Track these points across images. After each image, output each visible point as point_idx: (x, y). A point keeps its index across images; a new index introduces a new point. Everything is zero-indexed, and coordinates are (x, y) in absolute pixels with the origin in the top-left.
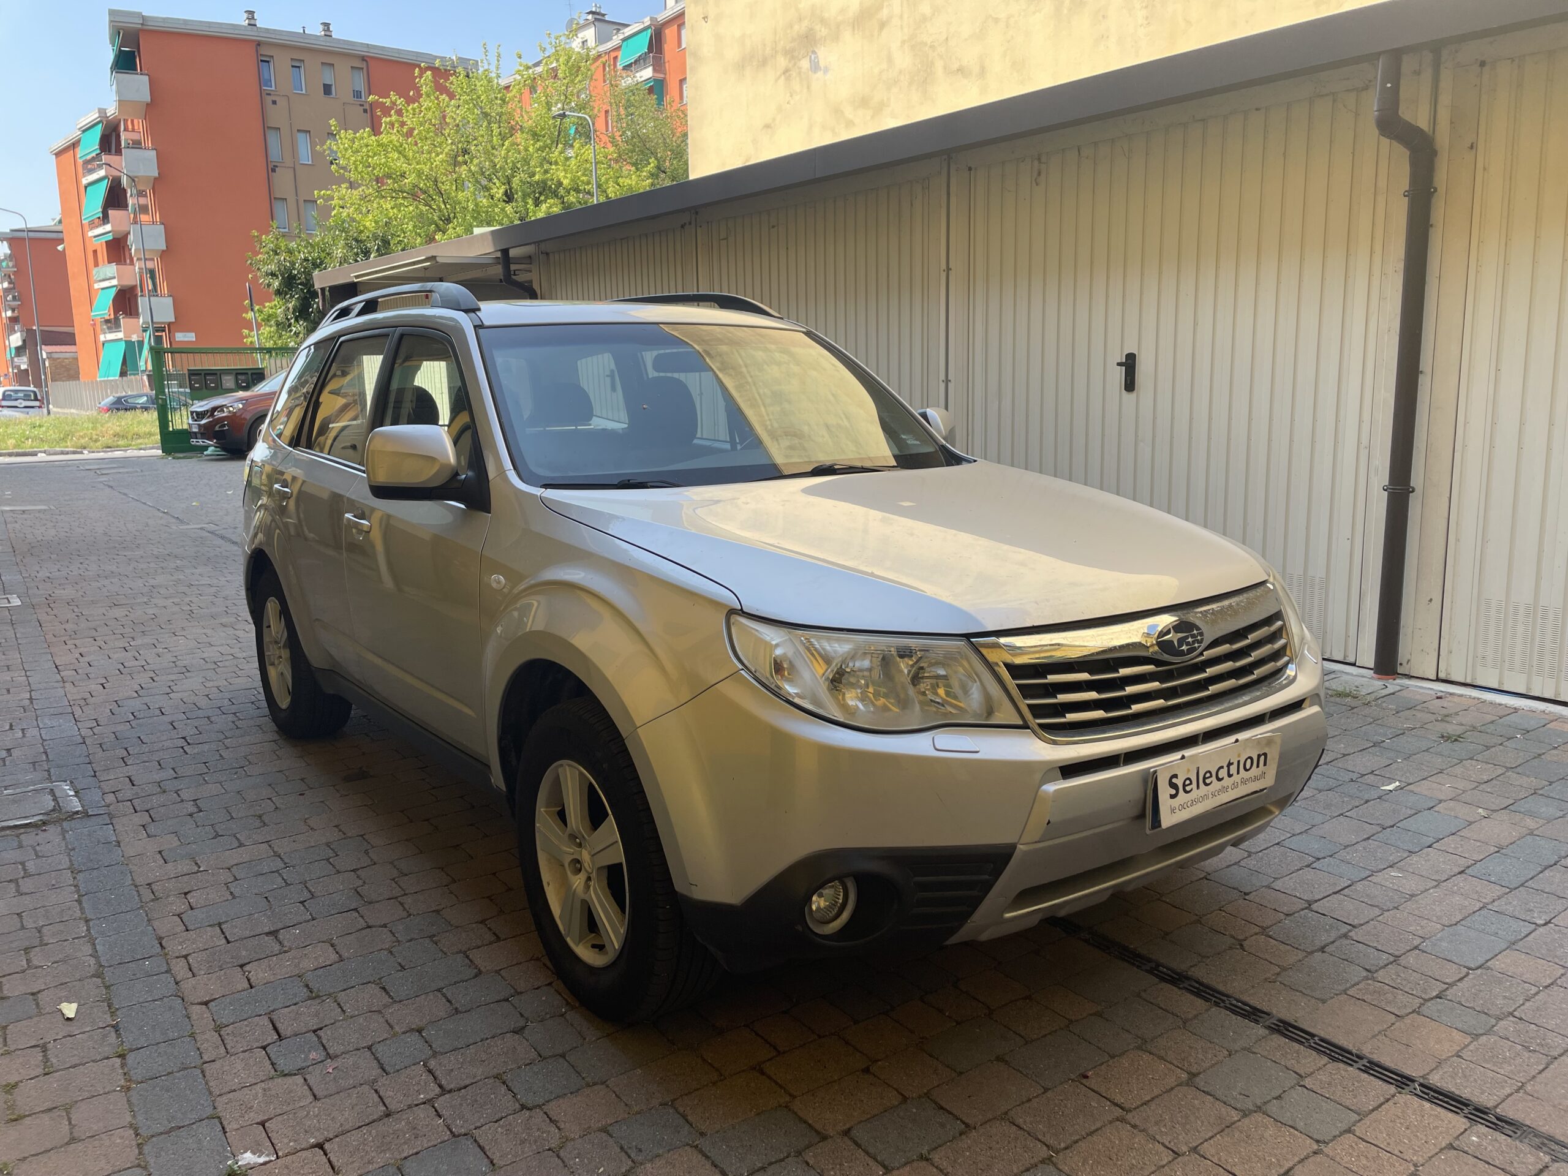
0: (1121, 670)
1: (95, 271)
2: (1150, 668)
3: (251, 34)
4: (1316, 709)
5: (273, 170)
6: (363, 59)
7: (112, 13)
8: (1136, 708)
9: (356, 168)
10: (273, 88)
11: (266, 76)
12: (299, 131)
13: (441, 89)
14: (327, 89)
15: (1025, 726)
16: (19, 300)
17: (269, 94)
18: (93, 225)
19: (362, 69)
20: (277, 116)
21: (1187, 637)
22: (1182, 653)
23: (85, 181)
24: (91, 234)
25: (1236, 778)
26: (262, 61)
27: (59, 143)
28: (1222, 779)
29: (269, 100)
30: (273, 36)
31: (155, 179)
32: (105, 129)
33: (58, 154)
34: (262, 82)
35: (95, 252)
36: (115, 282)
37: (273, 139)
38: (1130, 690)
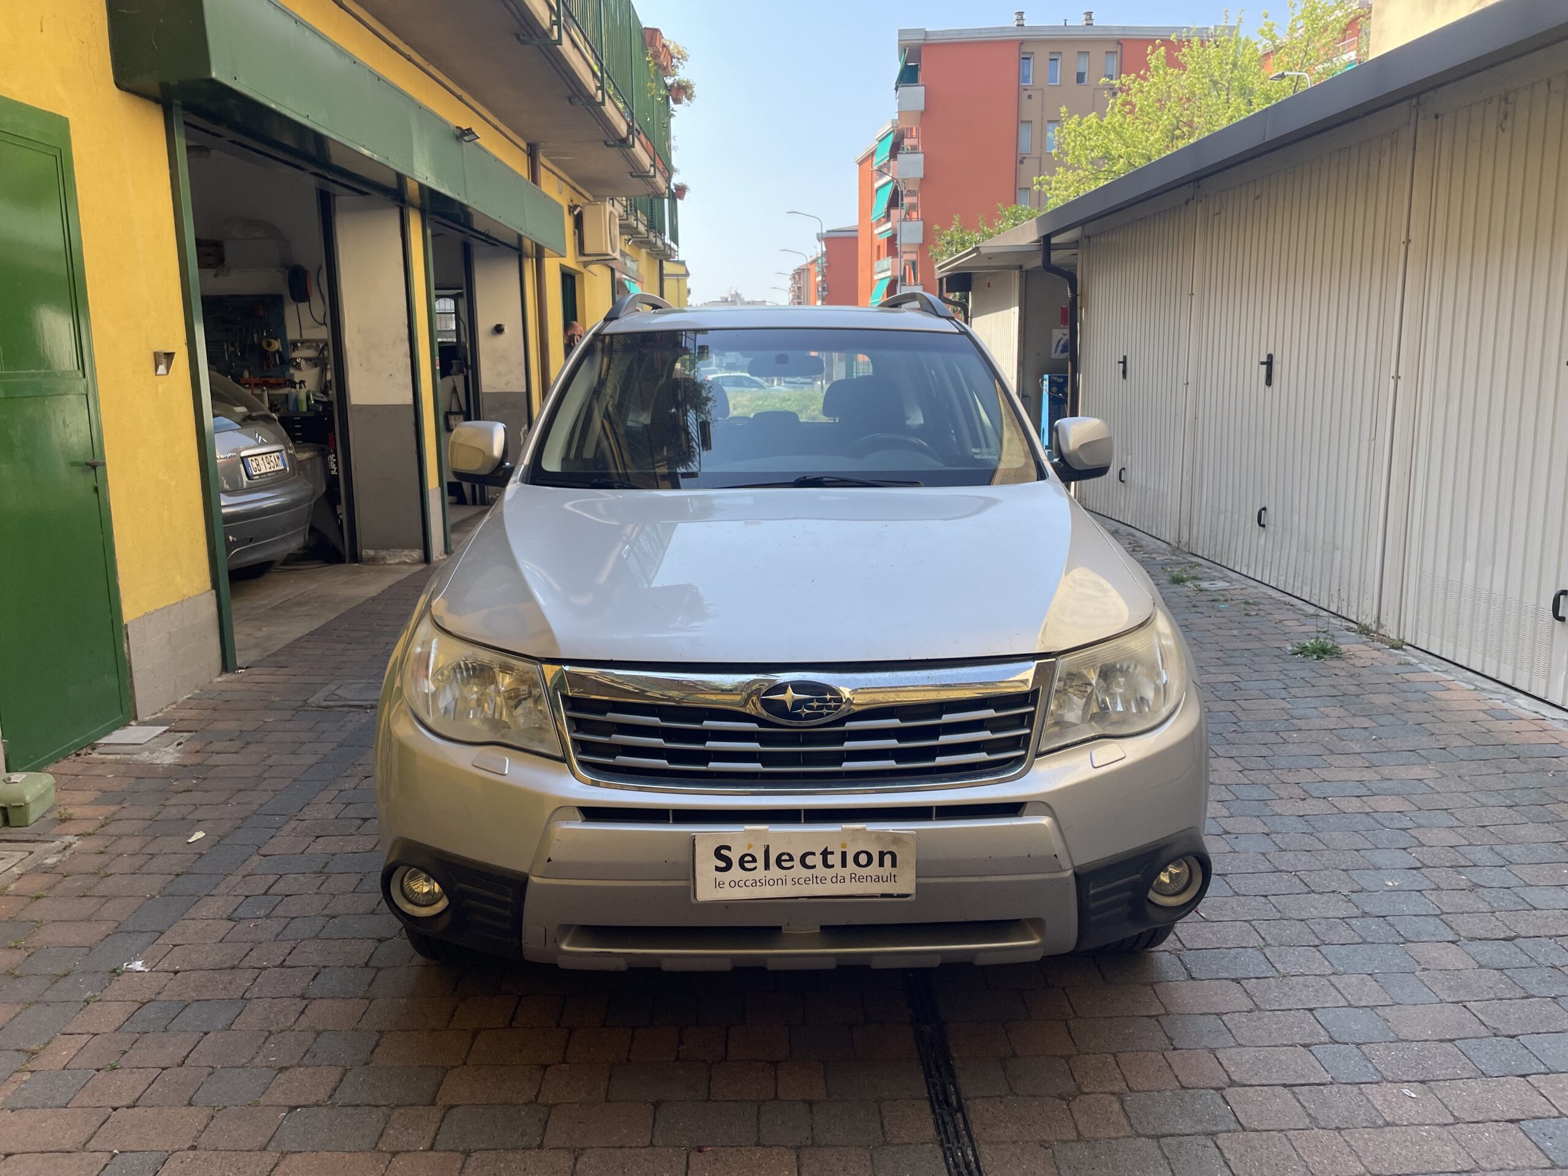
0: (705, 723)
1: (876, 264)
2: (752, 726)
3: (1019, 35)
4: (1045, 820)
5: (1021, 162)
6: (1119, 42)
7: (901, 32)
8: (714, 766)
9: (1073, 153)
10: (1031, 84)
11: (1026, 73)
12: (1049, 121)
13: (1172, 62)
14: (1080, 78)
15: (563, 760)
16: (827, 291)
17: (1026, 90)
18: (879, 223)
19: (1116, 52)
20: (1031, 109)
21: (811, 700)
22: (798, 717)
23: (876, 185)
24: (876, 232)
25: (845, 872)
26: (1023, 58)
27: (862, 153)
28: (832, 866)
29: (1025, 94)
30: (1035, 33)
31: (921, 179)
32: (896, 137)
33: (860, 163)
34: (1021, 77)
35: (879, 247)
36: (889, 273)
37: (1024, 132)
38: (711, 745)
